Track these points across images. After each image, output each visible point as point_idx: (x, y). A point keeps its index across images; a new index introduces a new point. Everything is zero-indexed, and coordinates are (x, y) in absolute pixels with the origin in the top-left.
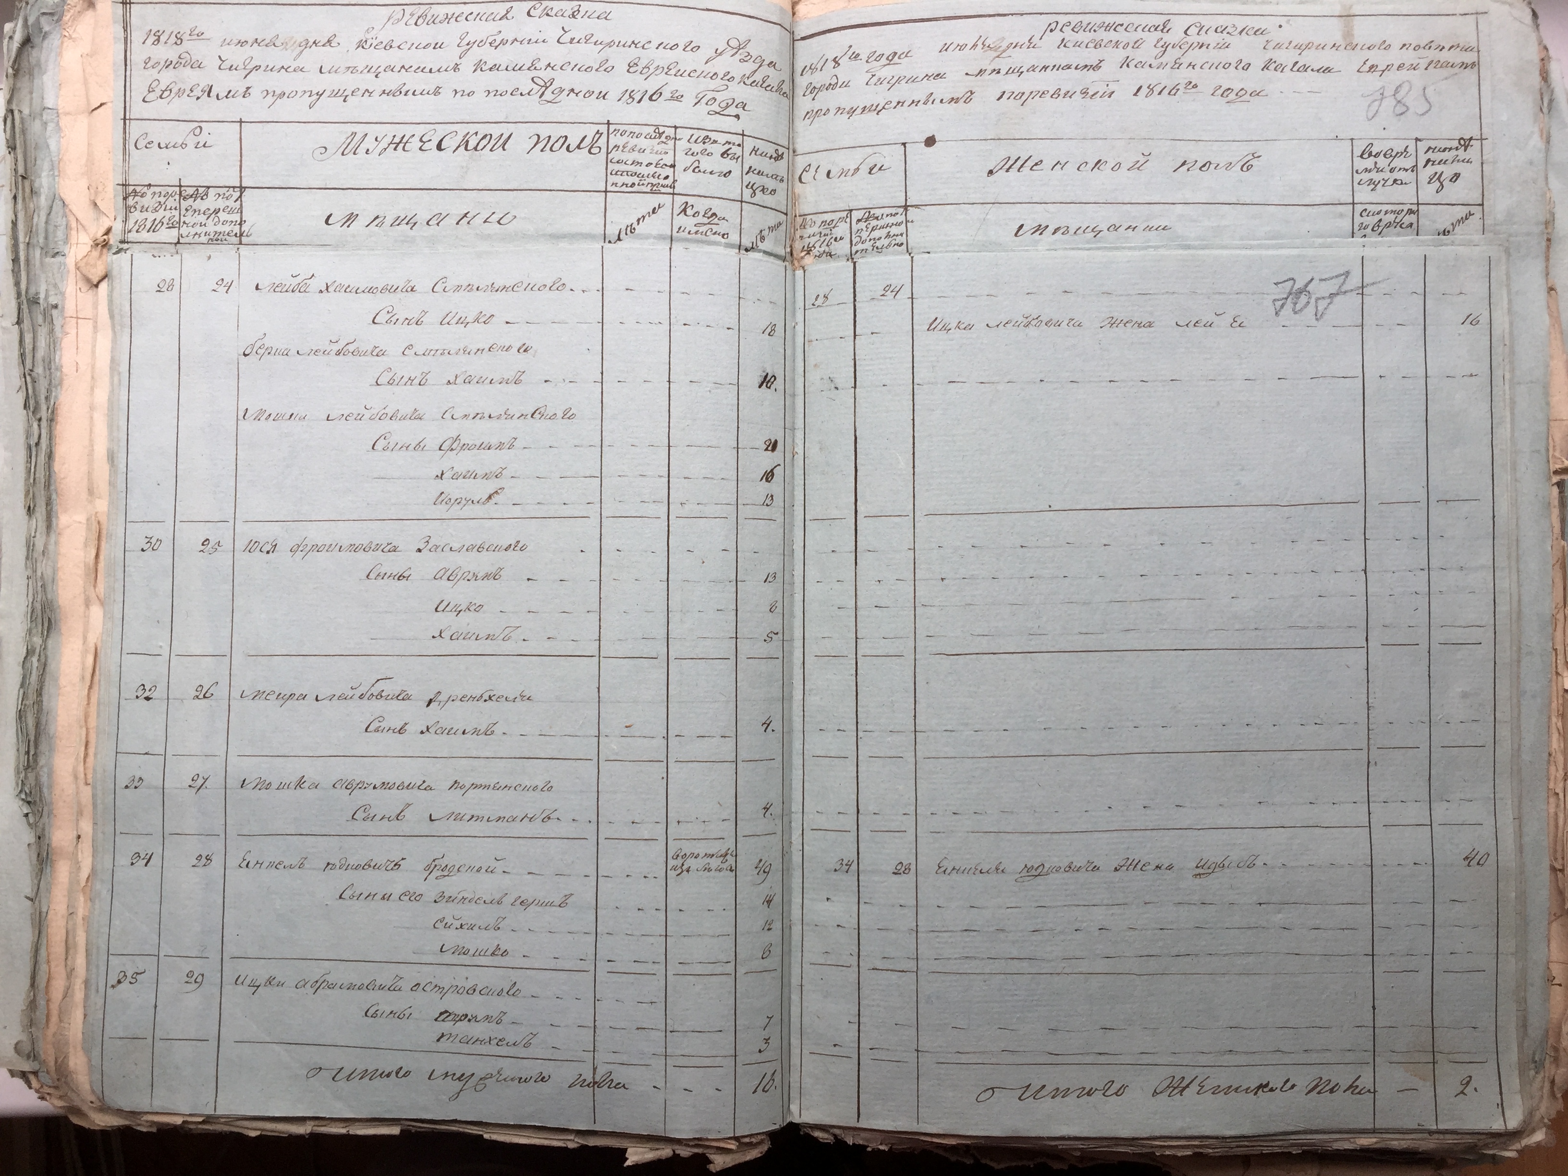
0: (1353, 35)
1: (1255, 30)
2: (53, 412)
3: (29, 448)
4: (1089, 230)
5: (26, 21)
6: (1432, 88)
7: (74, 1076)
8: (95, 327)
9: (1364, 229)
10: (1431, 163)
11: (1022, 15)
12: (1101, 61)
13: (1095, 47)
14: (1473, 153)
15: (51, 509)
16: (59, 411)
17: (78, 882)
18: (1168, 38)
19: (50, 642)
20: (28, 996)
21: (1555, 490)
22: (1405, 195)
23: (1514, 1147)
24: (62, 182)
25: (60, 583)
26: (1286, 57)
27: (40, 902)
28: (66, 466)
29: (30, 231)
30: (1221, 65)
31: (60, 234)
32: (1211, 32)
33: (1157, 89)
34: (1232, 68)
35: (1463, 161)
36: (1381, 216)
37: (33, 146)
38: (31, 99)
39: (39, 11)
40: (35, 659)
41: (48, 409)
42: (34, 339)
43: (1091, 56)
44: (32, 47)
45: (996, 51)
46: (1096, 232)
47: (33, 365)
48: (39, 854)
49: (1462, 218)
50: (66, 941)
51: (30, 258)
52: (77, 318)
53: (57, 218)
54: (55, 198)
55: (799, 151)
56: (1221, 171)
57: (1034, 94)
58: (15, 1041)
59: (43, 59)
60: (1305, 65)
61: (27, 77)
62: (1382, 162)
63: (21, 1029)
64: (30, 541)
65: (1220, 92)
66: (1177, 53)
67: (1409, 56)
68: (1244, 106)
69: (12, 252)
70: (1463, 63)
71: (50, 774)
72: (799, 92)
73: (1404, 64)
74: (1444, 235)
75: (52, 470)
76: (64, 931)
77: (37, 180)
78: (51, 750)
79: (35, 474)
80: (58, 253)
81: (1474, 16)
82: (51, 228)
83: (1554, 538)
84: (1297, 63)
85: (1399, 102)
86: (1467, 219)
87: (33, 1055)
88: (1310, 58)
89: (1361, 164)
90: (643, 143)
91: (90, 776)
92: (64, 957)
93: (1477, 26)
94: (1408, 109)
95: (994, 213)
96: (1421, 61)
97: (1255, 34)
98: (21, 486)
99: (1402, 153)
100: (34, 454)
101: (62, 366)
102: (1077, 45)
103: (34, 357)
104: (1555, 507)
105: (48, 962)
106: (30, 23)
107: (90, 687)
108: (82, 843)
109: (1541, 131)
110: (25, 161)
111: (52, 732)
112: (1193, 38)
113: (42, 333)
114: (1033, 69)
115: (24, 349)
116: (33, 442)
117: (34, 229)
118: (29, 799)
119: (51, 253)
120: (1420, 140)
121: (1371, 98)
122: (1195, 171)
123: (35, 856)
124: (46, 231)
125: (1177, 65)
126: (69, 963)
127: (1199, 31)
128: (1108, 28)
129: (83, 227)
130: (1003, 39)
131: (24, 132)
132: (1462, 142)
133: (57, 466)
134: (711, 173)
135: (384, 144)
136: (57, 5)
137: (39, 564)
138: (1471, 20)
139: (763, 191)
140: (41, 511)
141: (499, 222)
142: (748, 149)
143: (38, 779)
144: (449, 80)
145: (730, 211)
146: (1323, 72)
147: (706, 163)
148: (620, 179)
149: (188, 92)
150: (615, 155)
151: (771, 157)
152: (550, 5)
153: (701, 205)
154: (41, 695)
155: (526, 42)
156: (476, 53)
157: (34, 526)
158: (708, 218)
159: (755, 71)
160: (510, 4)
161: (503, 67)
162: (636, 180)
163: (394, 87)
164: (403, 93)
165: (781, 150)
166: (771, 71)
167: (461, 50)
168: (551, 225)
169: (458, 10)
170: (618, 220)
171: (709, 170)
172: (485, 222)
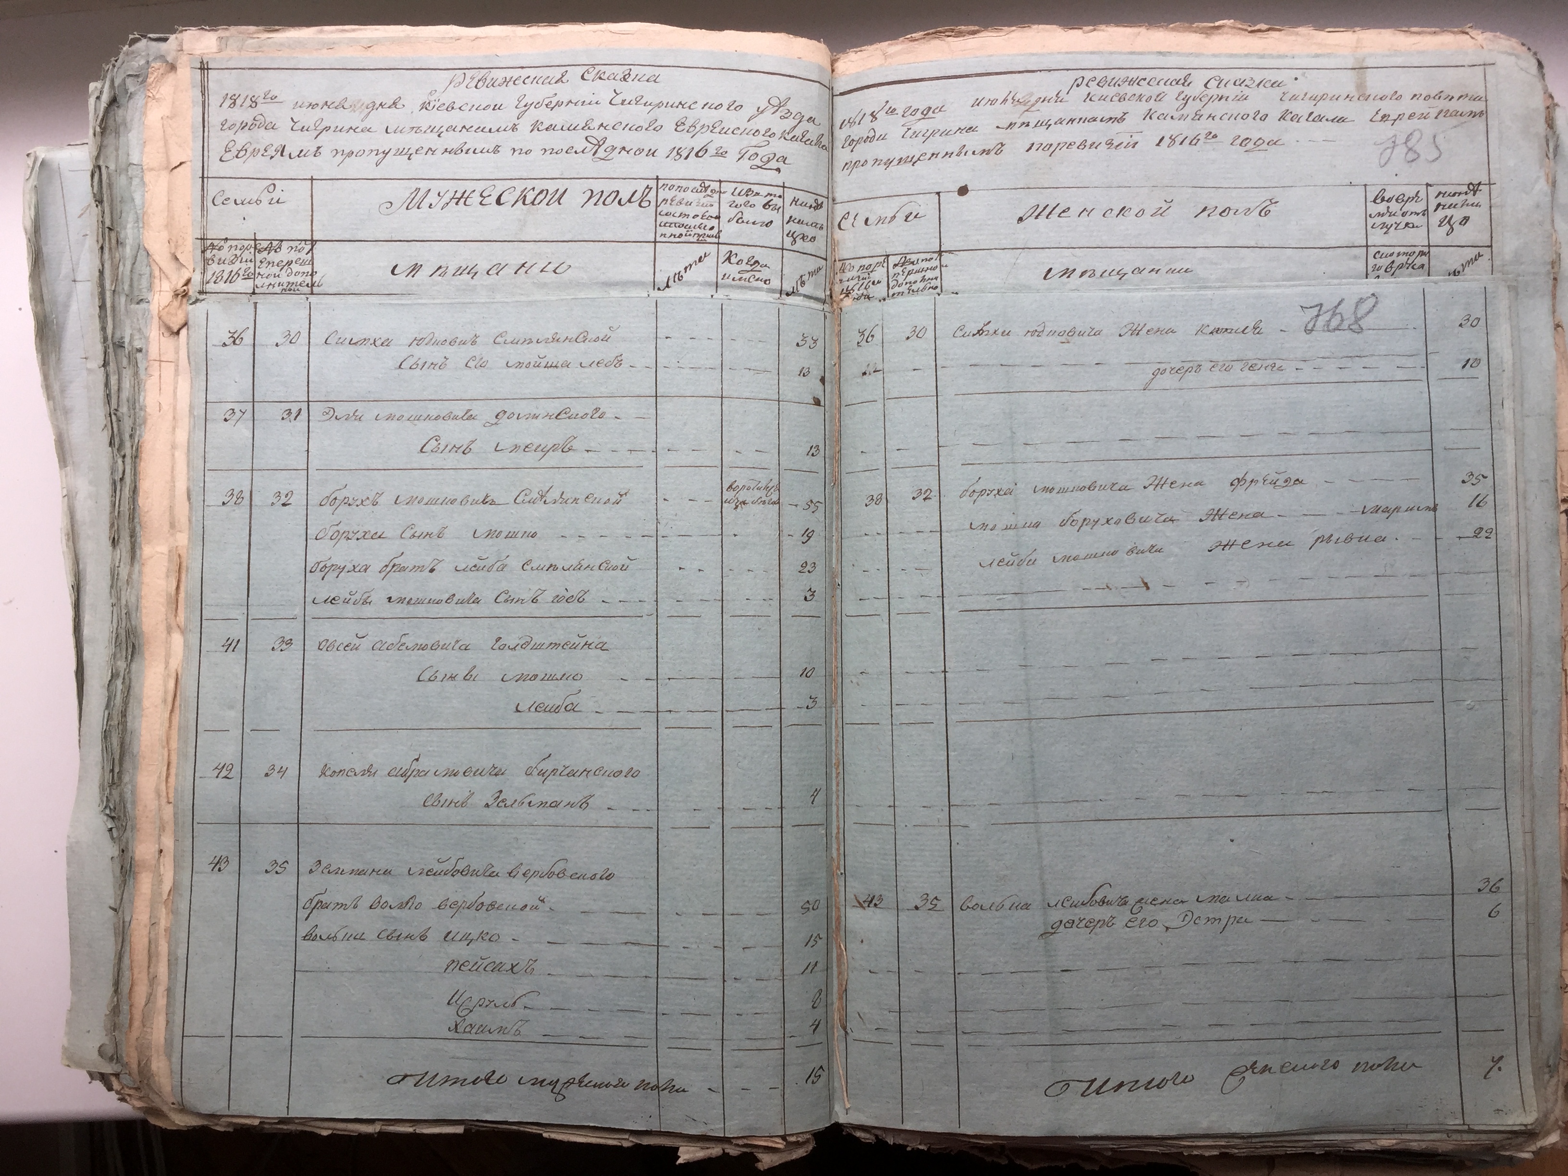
0: (1365, 86)
1: (1272, 82)
2: (137, 449)
3: (114, 483)
4: (1115, 272)
5: (112, 82)
6: (1442, 136)
7: (156, 1078)
8: (177, 371)
9: (1378, 270)
10: (1442, 207)
11: (1050, 71)
12: (1125, 114)
13: (1119, 101)
14: (1481, 197)
15: (135, 541)
16: (143, 448)
17: (161, 894)
18: (1188, 91)
19: (134, 666)
20: (112, 1002)
22: (1417, 237)
23: (1529, 1149)
24: (145, 232)
25: (144, 611)
26: (1301, 108)
27: (123, 912)
28: (150, 500)
29: (116, 279)
30: (1240, 116)
31: (144, 282)
32: (1230, 85)
33: (1180, 139)
34: (1250, 119)
35: (1472, 205)
36: (1394, 257)
37: (119, 199)
38: (118, 155)
39: (125, 73)
40: (119, 682)
41: (132, 446)
42: (119, 381)
43: (1116, 109)
44: (118, 107)
45: (1025, 105)
46: (1121, 275)
47: (118, 406)
48: (122, 867)
49: (1472, 259)
50: (149, 951)
51: (117, 305)
52: (160, 361)
53: (142, 267)
54: (139, 247)
55: (838, 200)
56: (1240, 217)
57: (1061, 145)
58: (97, 1045)
59: (128, 118)
60: (1320, 116)
61: (114, 135)
62: (1394, 206)
63: (104, 1033)
64: (114, 570)
65: (1239, 141)
66: (1198, 105)
67: (1420, 106)
68: (1262, 154)
69: (99, 299)
70: (1472, 112)
71: (133, 793)
72: (838, 144)
73: (1415, 113)
74: (1455, 275)
75: (136, 503)
76: (146, 940)
77: (123, 232)
78: (135, 768)
79: (119, 508)
80: (142, 300)
81: (1481, 68)
82: (135, 278)
84: (1312, 113)
85: (1410, 149)
86: (1476, 260)
87: (115, 1058)
88: (1327, 109)
89: (1373, 209)
90: (689, 196)
91: (171, 795)
92: (147, 964)
93: (1485, 77)
94: (1419, 156)
95: (1024, 257)
96: (1431, 110)
97: (1272, 86)
98: (106, 519)
99: (1413, 198)
100: (118, 488)
101: (146, 406)
102: (1102, 98)
103: (119, 397)
105: (131, 968)
106: (116, 84)
107: (172, 711)
108: (164, 857)
109: (1547, 175)
110: (112, 213)
111: (135, 752)
112: (1213, 90)
113: (127, 375)
114: (1060, 122)
115: (110, 391)
116: (117, 478)
117: (120, 278)
118: (113, 814)
119: (136, 300)
120: (1431, 185)
121: (1383, 147)
122: (1216, 216)
123: (119, 868)
124: (131, 279)
125: (1198, 116)
126: (152, 971)
127: (1219, 84)
128: (1131, 82)
129: (167, 274)
130: (1033, 94)
131: (110, 186)
132: (1471, 187)
133: (141, 501)
134: (754, 223)
135: (446, 199)
136: (141, 68)
137: (123, 593)
138: (1479, 70)
139: (803, 238)
140: (125, 542)
141: (555, 271)
142: (788, 200)
143: (121, 796)
144: (507, 140)
145: (771, 259)
146: (1338, 121)
147: (748, 214)
148: (668, 231)
149: (262, 151)
150: (664, 208)
151: (811, 207)
152: (603, 68)
153: (744, 253)
154: (125, 716)
155: (580, 103)
156: (533, 114)
157: (118, 557)
158: (751, 265)
159: (795, 127)
160: (564, 69)
161: (559, 127)
162: (683, 231)
163: (455, 146)
164: (464, 151)
165: (820, 200)
166: (810, 126)
167: (518, 111)
168: (603, 273)
169: (516, 73)
170: (667, 268)
171: (751, 221)
172: (542, 271)
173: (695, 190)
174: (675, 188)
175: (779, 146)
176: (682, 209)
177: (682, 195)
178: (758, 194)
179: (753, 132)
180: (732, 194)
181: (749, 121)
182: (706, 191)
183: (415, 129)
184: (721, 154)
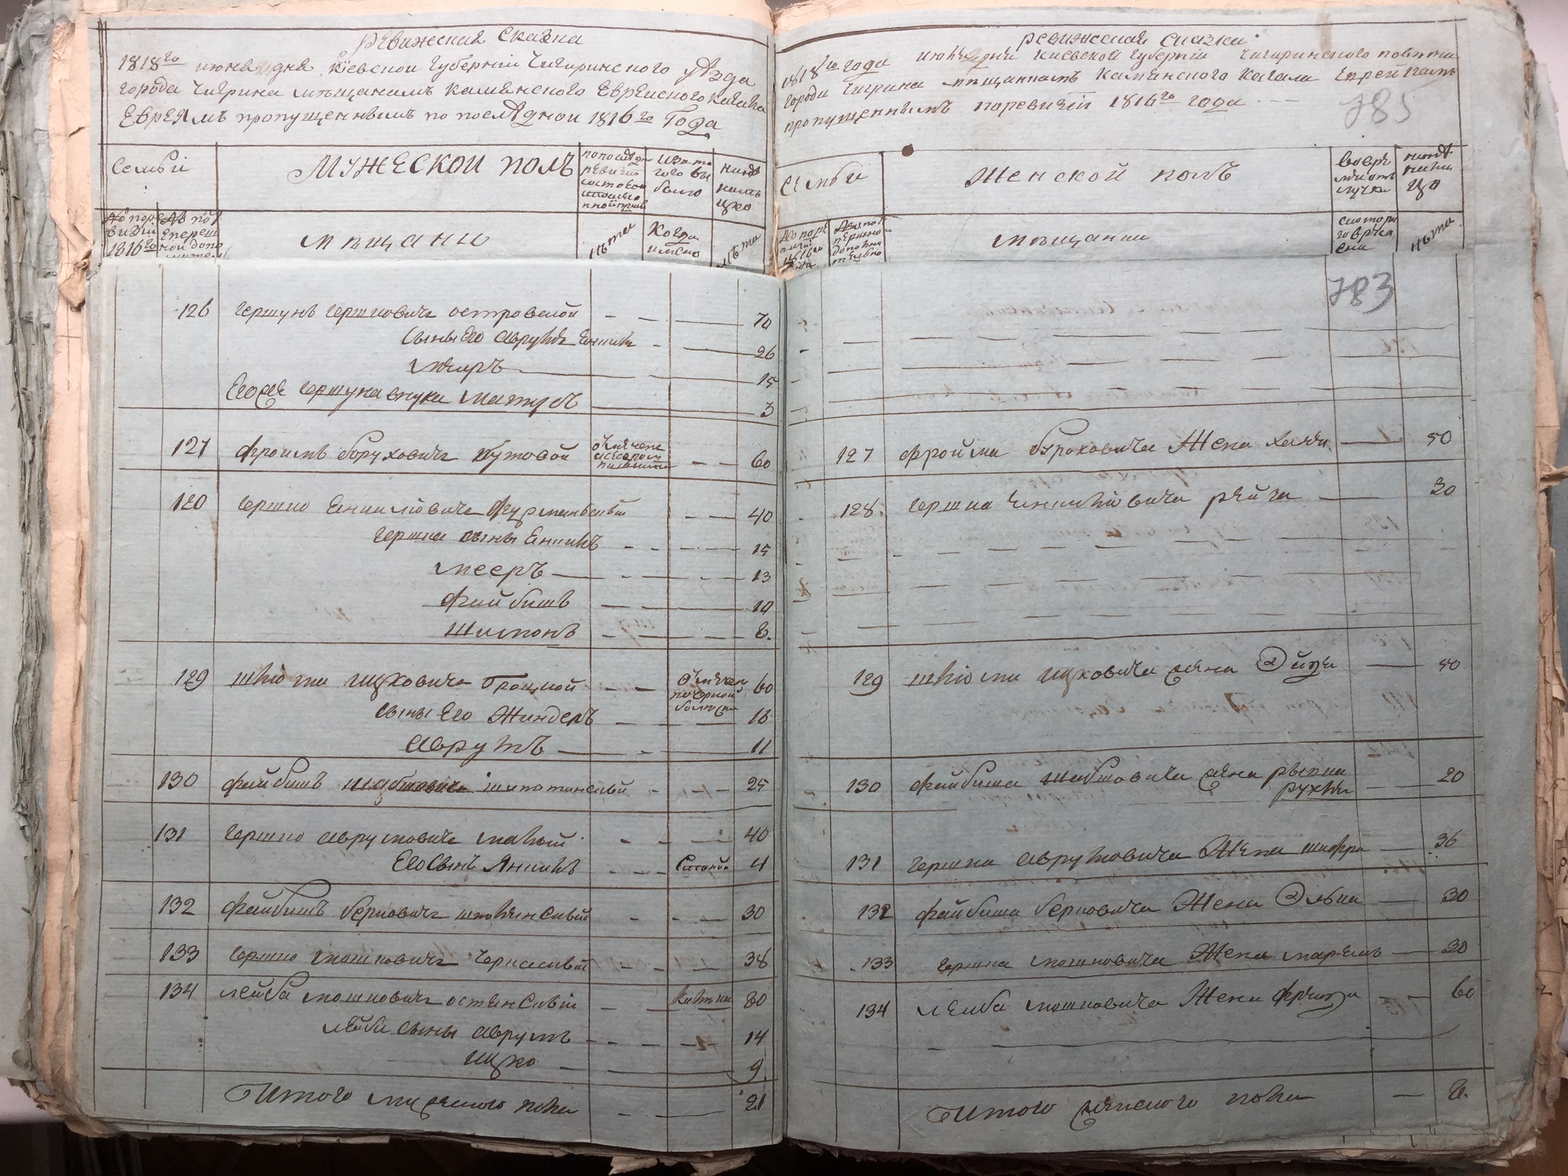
0: (1330, 43)
1: (1231, 40)
2: (46, 430)
3: (24, 465)
4: (1067, 240)
5: (16, 43)
6: (1411, 95)
7: (71, 1086)
9: (1343, 237)
10: (1410, 170)
11: (998, 26)
12: (1077, 73)
13: (1071, 59)
14: (1453, 159)
15: (45, 526)
16: (51, 429)
17: (71, 894)
18: (1143, 49)
19: (44, 658)
20: (26, 1007)
21: (1543, 497)
22: (1385, 202)
23: (1503, 1157)
24: (51, 201)
25: (54, 599)
26: (1264, 66)
27: (37, 914)
28: (57, 484)
29: (23, 252)
30: (1198, 75)
31: (52, 255)
32: (1188, 43)
33: (1134, 100)
34: (1209, 78)
35: (1443, 168)
36: (1361, 223)
37: (25, 167)
38: (23, 121)
39: (29, 33)
40: (30, 674)
41: (41, 427)
42: (28, 358)
43: (1067, 68)
44: (23, 69)
45: (972, 61)
46: (1074, 242)
47: (27, 384)
48: (35, 867)
49: (1442, 225)
50: (61, 955)
51: (24, 278)
52: (68, 337)
53: (49, 238)
54: (46, 218)
55: (780, 164)
56: (1199, 180)
57: (1011, 105)
58: (12, 1051)
59: (34, 82)
60: (1282, 74)
61: (19, 98)
62: (1361, 170)
63: (19, 1039)
64: (25, 559)
65: (1197, 102)
66: (1154, 64)
67: (1388, 64)
68: (1221, 115)
70: (1442, 70)
71: (45, 789)
72: (780, 104)
73: (1383, 71)
74: (1425, 243)
75: (45, 487)
76: (58, 942)
77: (29, 201)
78: (46, 763)
79: (29, 491)
80: (49, 273)
81: (1453, 23)
82: (43, 248)
83: (1542, 546)
84: (1274, 72)
85: (1377, 109)
86: (1447, 226)
87: (31, 1064)
88: (1287, 67)
89: (1339, 172)
90: (613, 164)
91: (76, 792)
92: (58, 969)
93: (1456, 33)
94: (1386, 117)
95: (972, 223)
96: (1399, 68)
97: (1232, 43)
98: (16, 503)
99: (1381, 161)
100: (28, 470)
101: (54, 385)
102: (1054, 56)
103: (27, 375)
104: (1542, 514)
105: (44, 972)
106: (21, 45)
107: (77, 704)
108: (75, 857)
109: (1526, 136)
110: (17, 182)
111: (46, 746)
112: (1170, 49)
113: (36, 351)
114: (1010, 80)
115: (18, 370)
116: (27, 461)
117: (26, 250)
118: (25, 812)
119: (43, 273)
120: (1399, 147)
121: (1350, 106)
122: (1173, 180)
123: (33, 867)
124: (39, 252)
125: (1153, 76)
126: (63, 975)
127: (1176, 41)
128: (1083, 40)
129: (74, 247)
130: (980, 50)
131: (15, 153)
132: (1442, 149)
133: (49, 484)
134: (681, 193)
135: (358, 167)
136: (46, 28)
137: (33, 581)
138: (1450, 26)
139: (736, 207)
140: (35, 528)
141: (472, 243)
142: (718, 168)
143: (33, 792)
144: (422, 103)
145: (701, 230)
146: (1301, 80)
147: (676, 183)
148: (591, 201)
149: (164, 117)
150: (587, 177)
151: (744, 173)
152: (522, 29)
153: (672, 225)
154: (36, 710)
155: (497, 65)
156: (448, 77)
157: (29, 543)
158: (679, 237)
159: (726, 89)
160: (481, 28)
161: (475, 90)
162: (607, 201)
163: (367, 110)
164: (376, 116)
165: (756, 165)
166: (743, 87)
167: (433, 73)
168: (523, 245)
169: (430, 33)
170: (591, 239)
171: (679, 190)
172: (459, 243)
173: (619, 158)
174: (599, 155)
175: (709, 111)
176: (606, 177)
177: (604, 163)
178: (685, 161)
179: (680, 95)
180: (659, 162)
181: (676, 84)
182: (630, 159)
183: (324, 92)
184: (646, 119)
